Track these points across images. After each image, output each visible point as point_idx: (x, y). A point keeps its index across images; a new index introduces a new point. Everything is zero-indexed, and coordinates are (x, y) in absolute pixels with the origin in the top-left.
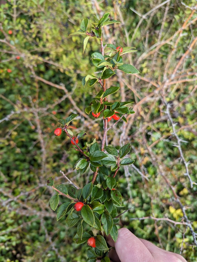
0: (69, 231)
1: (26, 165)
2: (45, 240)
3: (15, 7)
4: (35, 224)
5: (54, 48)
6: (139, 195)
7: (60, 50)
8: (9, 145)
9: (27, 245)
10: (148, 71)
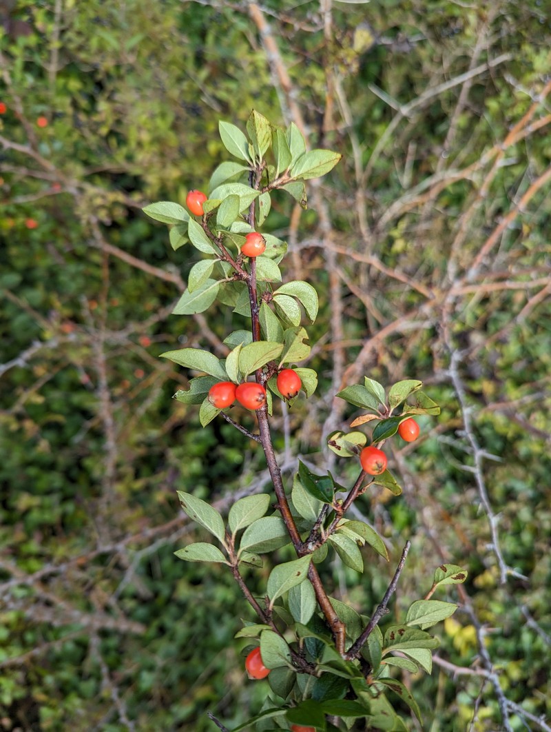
0: (165, 670)
1: (56, 480)
2: (97, 691)
3: (55, 45)
4: (70, 646)
5: (157, 167)
6: (365, 580)
7: (173, 173)
8: (21, 431)
9: (43, 704)
10: (406, 246)
